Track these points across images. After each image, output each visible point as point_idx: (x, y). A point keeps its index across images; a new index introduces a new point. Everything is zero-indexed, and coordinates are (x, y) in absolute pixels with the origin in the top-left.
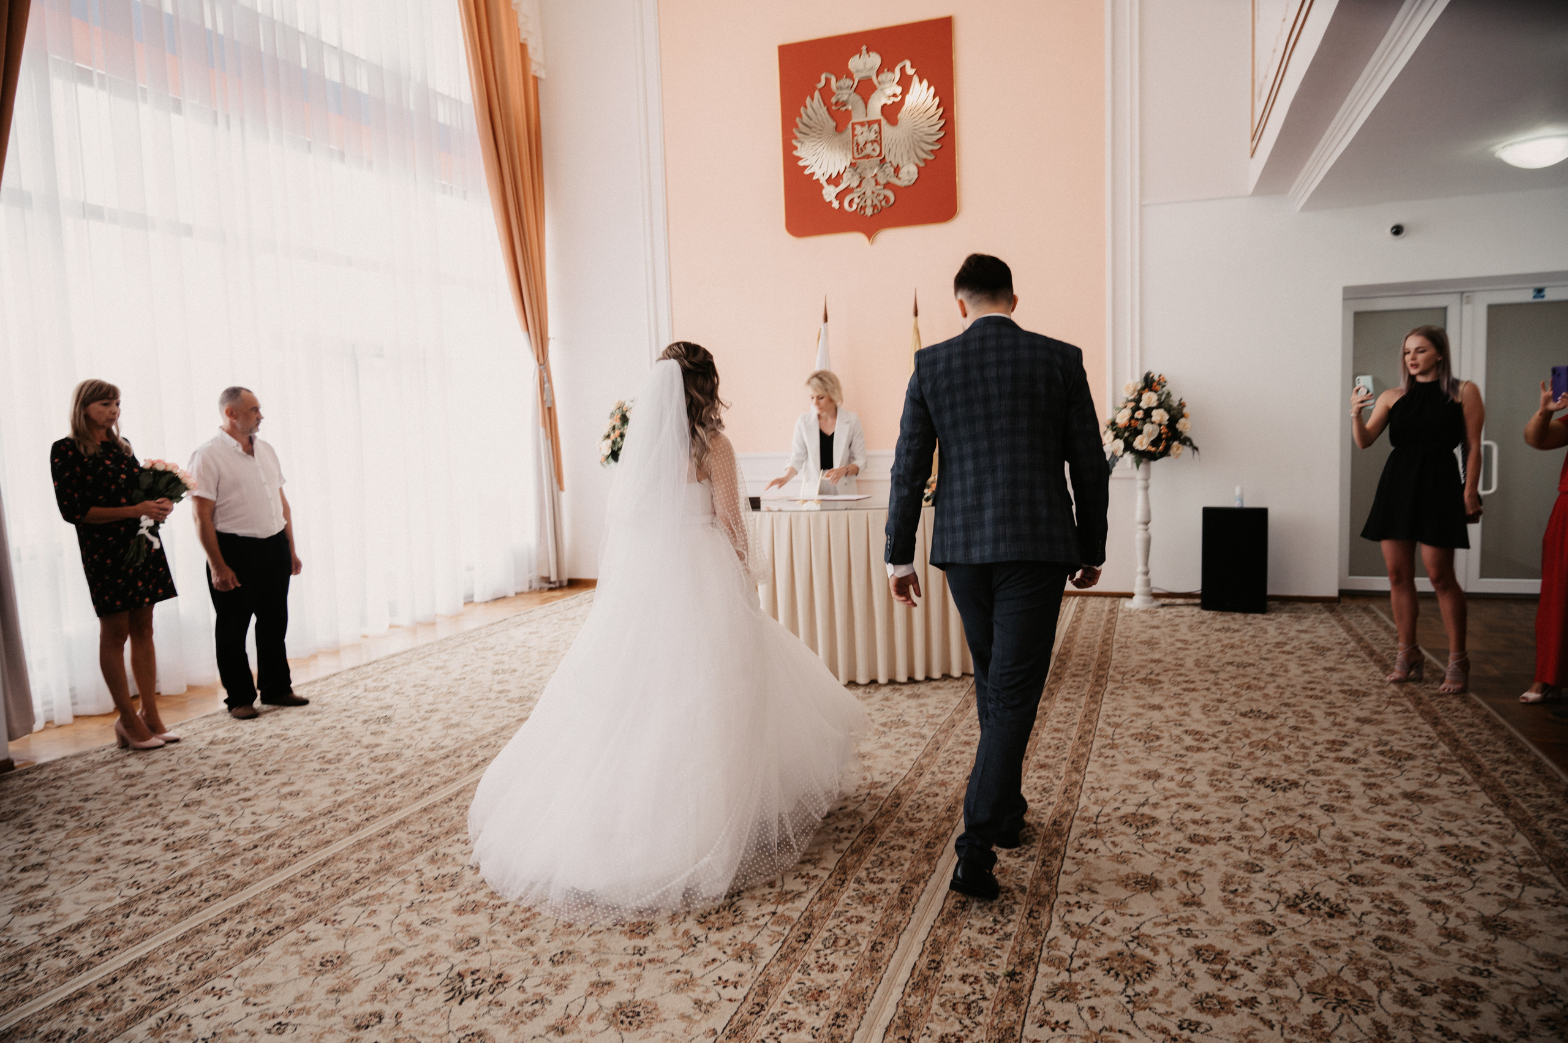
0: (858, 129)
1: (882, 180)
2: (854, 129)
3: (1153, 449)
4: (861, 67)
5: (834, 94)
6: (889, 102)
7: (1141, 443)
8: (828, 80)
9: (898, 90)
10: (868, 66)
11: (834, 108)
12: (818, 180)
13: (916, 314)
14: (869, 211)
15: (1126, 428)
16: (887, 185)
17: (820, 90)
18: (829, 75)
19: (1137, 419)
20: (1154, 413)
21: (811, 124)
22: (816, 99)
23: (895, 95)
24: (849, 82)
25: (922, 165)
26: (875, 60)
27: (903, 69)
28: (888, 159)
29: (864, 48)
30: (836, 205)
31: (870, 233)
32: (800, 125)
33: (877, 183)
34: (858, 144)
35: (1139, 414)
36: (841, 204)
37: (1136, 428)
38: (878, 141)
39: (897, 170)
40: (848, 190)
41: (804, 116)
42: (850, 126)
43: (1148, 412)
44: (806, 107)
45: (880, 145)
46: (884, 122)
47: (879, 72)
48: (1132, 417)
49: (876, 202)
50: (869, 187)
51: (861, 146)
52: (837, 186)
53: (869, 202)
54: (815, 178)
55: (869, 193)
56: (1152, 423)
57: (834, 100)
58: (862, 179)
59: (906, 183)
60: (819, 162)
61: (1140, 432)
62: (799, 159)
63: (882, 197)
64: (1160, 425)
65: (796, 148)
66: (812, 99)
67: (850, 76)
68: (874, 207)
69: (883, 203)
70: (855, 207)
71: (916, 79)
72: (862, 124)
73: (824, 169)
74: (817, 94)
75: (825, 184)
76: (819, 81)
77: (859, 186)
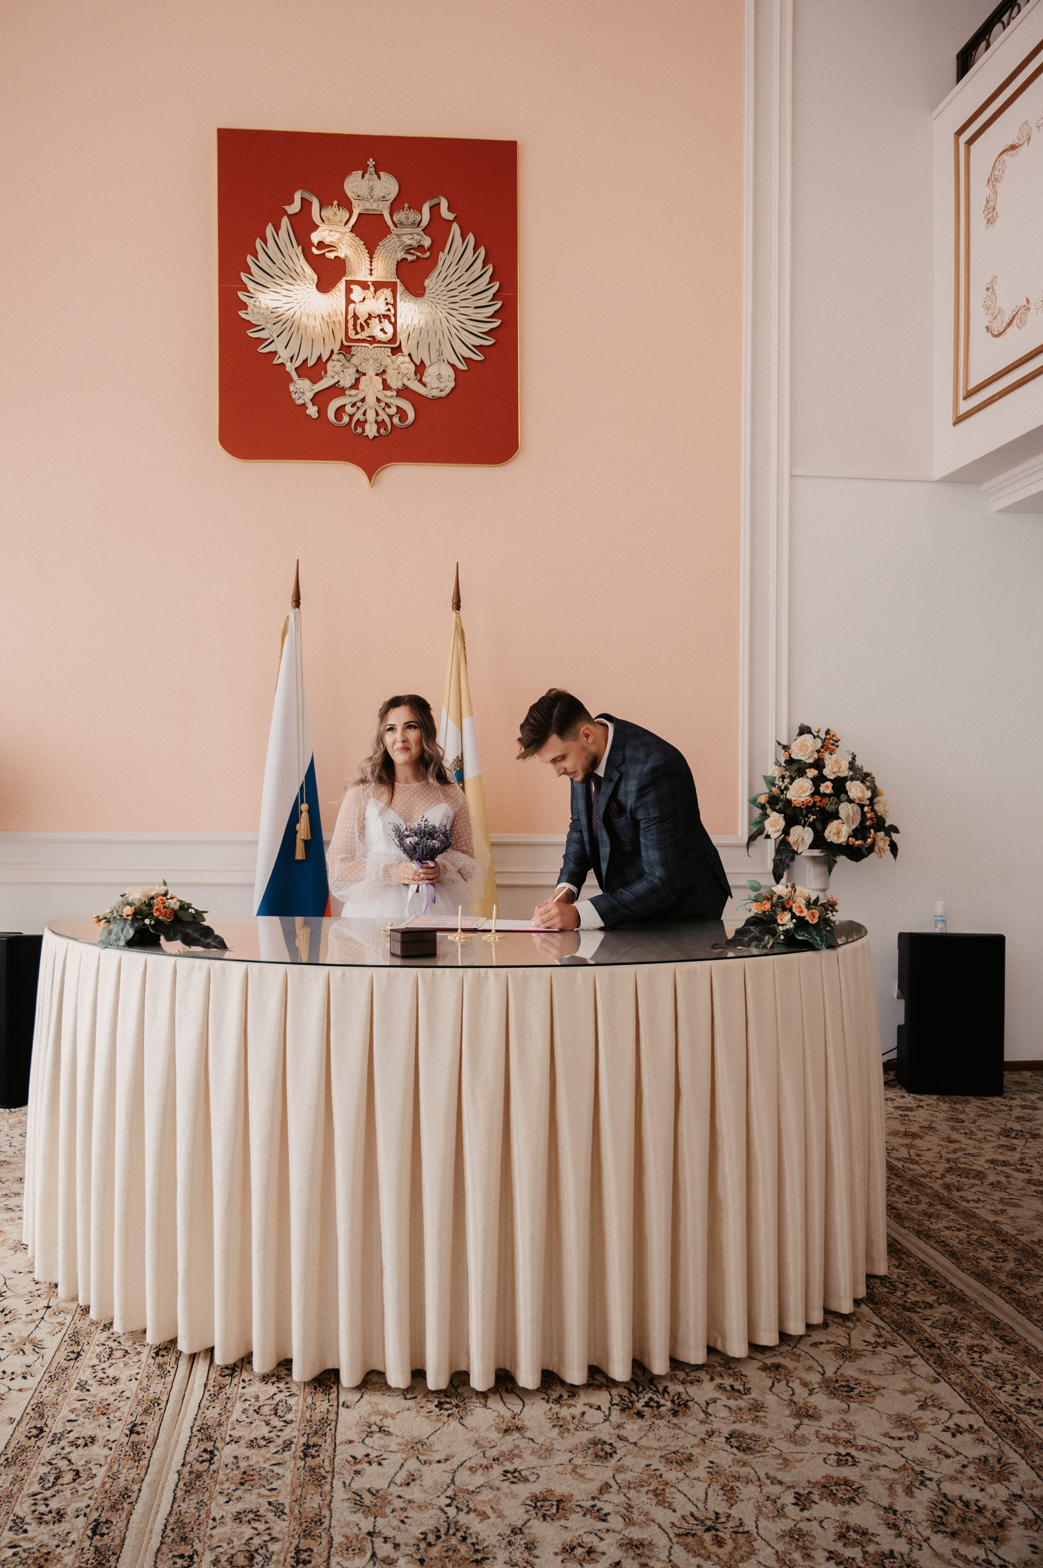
0: (356, 289)
1: (395, 384)
2: (349, 291)
3: (857, 843)
4: (364, 192)
5: (316, 227)
6: (410, 258)
7: (838, 833)
8: (306, 204)
9: (427, 242)
10: (378, 193)
11: (315, 251)
12: (282, 364)
13: (457, 606)
14: (371, 430)
15: (809, 809)
16: (404, 392)
17: (290, 217)
18: (307, 196)
19: (824, 795)
20: (848, 784)
21: (274, 270)
22: (283, 231)
23: (420, 248)
24: (344, 214)
25: (462, 367)
26: (388, 186)
27: (434, 210)
28: (406, 352)
29: (371, 162)
30: (312, 411)
31: (371, 470)
32: (254, 269)
33: (386, 386)
34: (356, 317)
35: (827, 788)
36: (322, 412)
37: (822, 810)
38: (389, 317)
39: (420, 369)
40: (336, 390)
41: (261, 255)
42: (342, 285)
43: (840, 784)
44: (265, 241)
45: (394, 325)
46: (400, 288)
47: (395, 207)
48: (816, 792)
49: (383, 416)
50: (371, 387)
51: (361, 320)
52: (314, 382)
53: (371, 416)
54: (276, 362)
55: (371, 401)
56: (851, 801)
57: (315, 237)
58: (360, 374)
59: (436, 393)
60: (285, 337)
61: (836, 816)
62: (250, 325)
63: (393, 410)
64: (862, 806)
65: (245, 306)
66: (277, 229)
67: (346, 204)
68: (380, 424)
69: (396, 420)
70: (346, 419)
71: (456, 228)
72: (364, 285)
73: (293, 349)
74: (285, 222)
75: (294, 375)
76: (291, 202)
77: (355, 386)
